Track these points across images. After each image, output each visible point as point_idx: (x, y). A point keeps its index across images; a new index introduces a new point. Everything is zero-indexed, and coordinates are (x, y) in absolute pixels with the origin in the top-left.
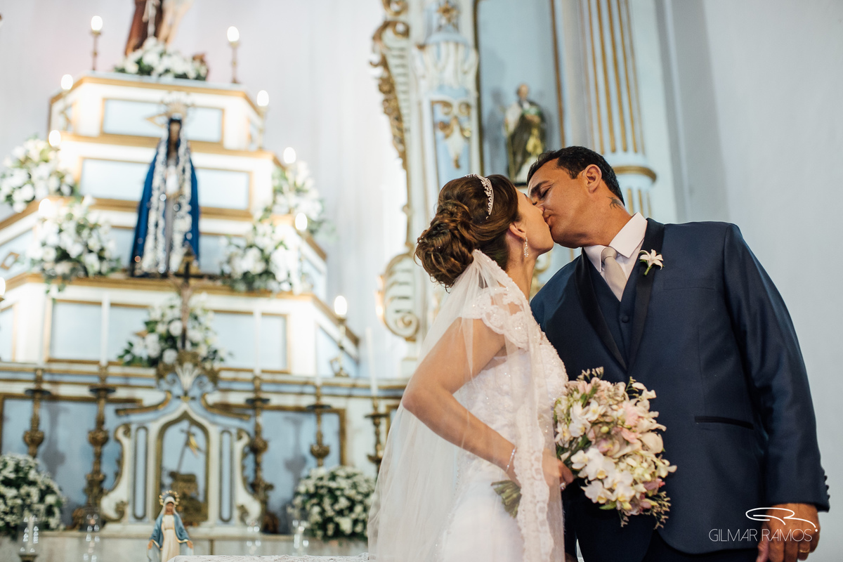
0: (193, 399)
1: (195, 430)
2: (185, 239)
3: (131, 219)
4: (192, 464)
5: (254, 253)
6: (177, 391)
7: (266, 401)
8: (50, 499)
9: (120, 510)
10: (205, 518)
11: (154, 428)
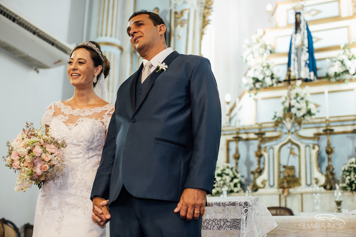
0: (292, 133)
1: (294, 146)
2: (306, 63)
3: (286, 60)
4: (293, 162)
5: (338, 64)
6: (285, 130)
7: (332, 130)
8: (235, 181)
9: (263, 182)
10: (300, 184)
11: (277, 148)
